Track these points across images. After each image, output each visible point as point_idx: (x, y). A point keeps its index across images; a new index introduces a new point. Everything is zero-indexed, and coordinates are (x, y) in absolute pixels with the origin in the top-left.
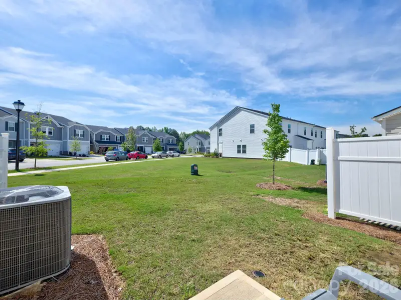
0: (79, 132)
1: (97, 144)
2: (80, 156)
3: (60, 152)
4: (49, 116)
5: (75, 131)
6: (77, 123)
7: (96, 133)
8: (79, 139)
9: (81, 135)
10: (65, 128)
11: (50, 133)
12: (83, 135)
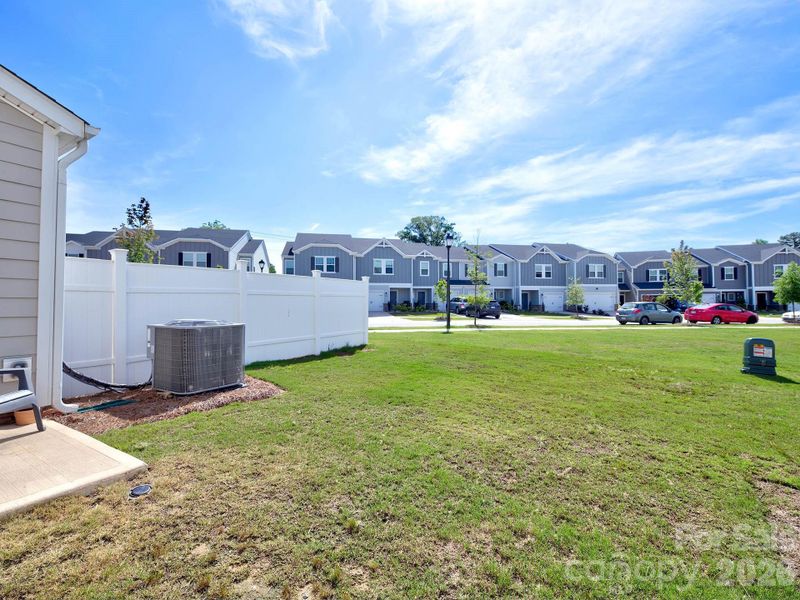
0: (596, 268)
1: (638, 289)
2: (594, 313)
3: (565, 306)
4: (544, 247)
5: (588, 267)
6: (591, 252)
7: (636, 267)
8: (596, 282)
9: (600, 274)
10: (571, 265)
11: (548, 274)
12: (604, 273)
